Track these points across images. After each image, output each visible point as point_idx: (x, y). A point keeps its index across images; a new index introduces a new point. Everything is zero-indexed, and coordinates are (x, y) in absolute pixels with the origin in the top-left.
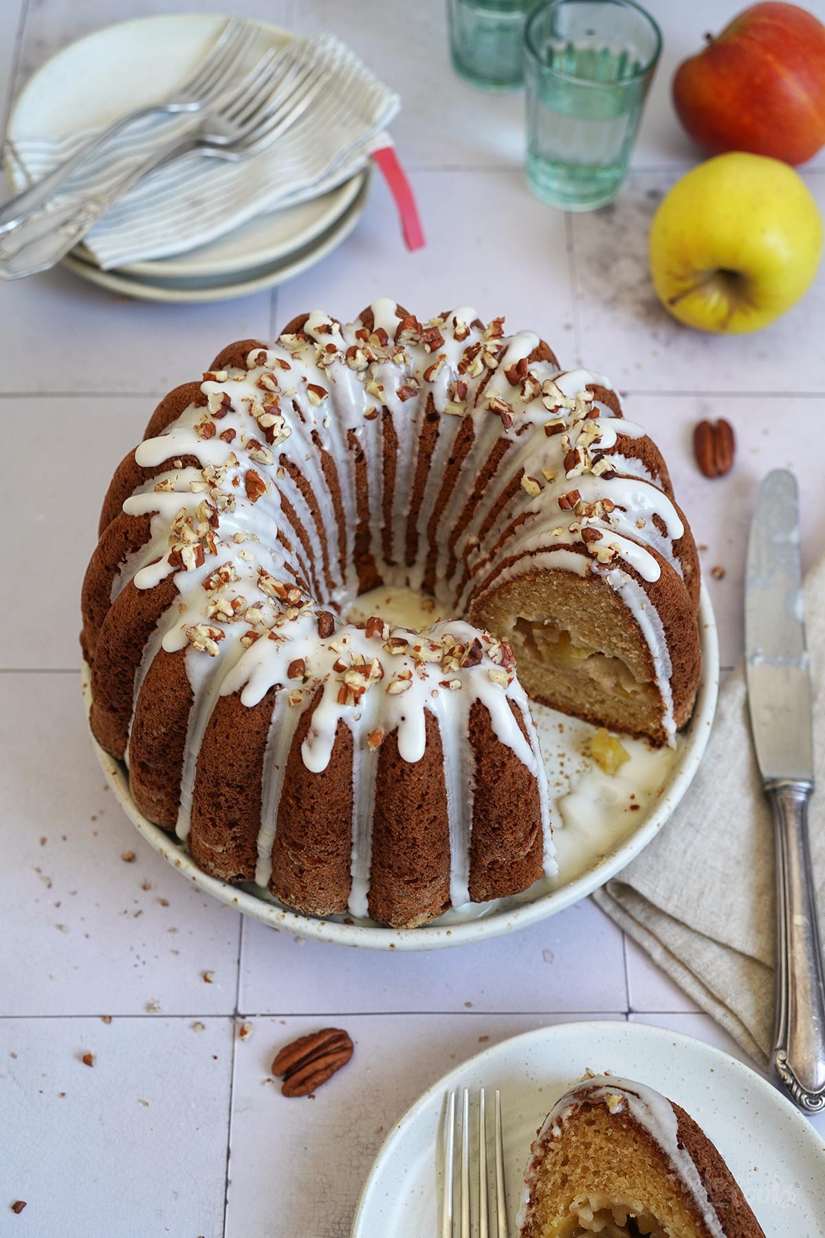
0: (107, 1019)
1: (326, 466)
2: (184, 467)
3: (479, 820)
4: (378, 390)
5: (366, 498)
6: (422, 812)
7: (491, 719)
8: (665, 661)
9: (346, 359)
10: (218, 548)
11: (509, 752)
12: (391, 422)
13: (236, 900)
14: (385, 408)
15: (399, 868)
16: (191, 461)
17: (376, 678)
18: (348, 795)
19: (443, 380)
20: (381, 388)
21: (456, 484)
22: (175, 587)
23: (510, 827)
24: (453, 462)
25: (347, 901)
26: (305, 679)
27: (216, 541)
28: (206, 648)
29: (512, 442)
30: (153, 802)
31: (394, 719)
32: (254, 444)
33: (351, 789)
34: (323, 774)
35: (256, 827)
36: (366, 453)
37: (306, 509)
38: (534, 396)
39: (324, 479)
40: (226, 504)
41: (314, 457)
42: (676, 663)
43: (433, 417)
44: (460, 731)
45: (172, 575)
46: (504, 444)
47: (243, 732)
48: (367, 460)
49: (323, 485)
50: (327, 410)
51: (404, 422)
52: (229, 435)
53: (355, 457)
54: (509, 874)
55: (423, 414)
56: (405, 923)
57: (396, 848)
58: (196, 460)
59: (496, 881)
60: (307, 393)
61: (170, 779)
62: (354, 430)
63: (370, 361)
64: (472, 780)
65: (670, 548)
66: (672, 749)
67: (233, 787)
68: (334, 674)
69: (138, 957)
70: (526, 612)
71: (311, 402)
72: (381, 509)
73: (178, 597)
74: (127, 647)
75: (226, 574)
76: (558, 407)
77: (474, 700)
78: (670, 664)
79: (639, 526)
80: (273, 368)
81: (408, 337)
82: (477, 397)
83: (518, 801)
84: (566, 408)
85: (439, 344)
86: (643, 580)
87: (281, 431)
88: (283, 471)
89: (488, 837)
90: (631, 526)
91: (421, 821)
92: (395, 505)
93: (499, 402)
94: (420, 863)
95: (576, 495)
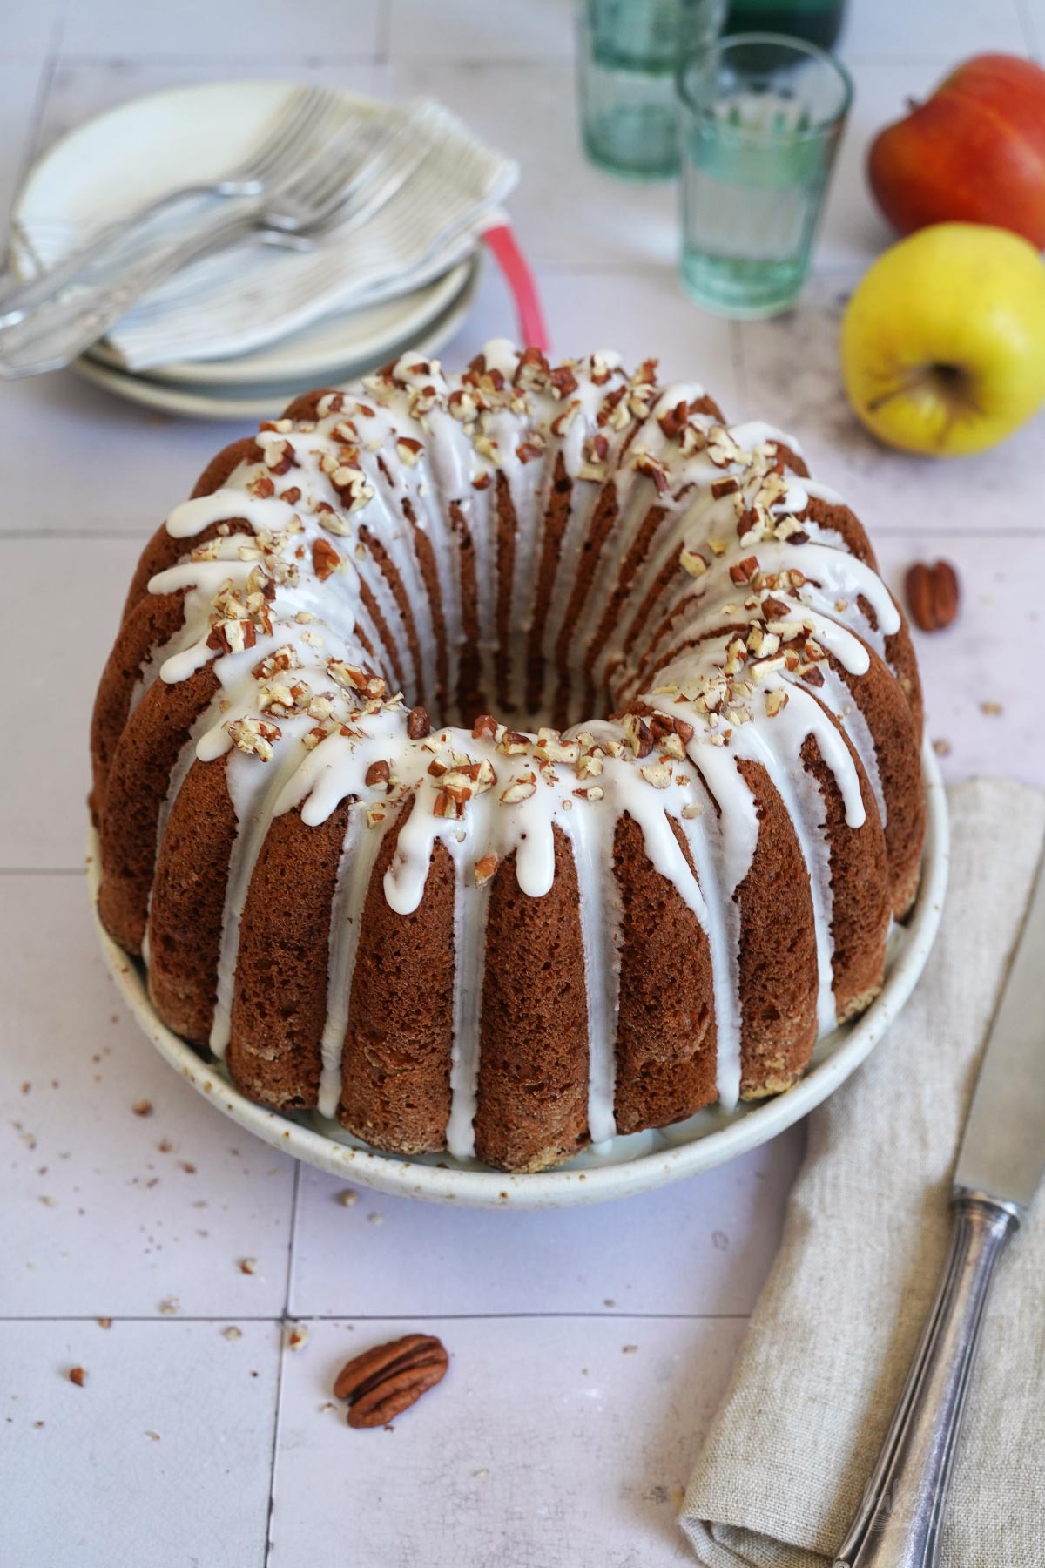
0: (106, 1322)
1: (421, 550)
2: (231, 534)
3: (629, 995)
4: (490, 447)
5: (474, 603)
6: (550, 974)
7: (643, 839)
9: (449, 407)
10: (275, 628)
11: (669, 887)
12: (508, 492)
13: (287, 1134)
14: (500, 472)
15: (518, 1068)
16: (241, 526)
17: (486, 783)
18: (447, 953)
19: (578, 432)
20: (495, 445)
21: (595, 579)
22: (216, 678)
23: (672, 1005)
24: (590, 547)
25: (444, 1132)
26: (390, 788)
27: (272, 618)
28: (255, 751)
29: (667, 510)
30: (179, 999)
31: (512, 838)
32: (324, 507)
33: (451, 945)
34: (412, 918)
35: (321, 1018)
36: (475, 538)
37: (393, 608)
38: (697, 449)
39: (418, 568)
40: (286, 575)
41: (404, 536)
43: (563, 484)
44: (602, 860)
45: (211, 663)
46: (659, 513)
47: (304, 864)
48: (476, 547)
49: (417, 579)
50: (423, 477)
51: (526, 491)
52: (293, 496)
53: (459, 540)
54: (670, 1083)
55: (550, 482)
56: (526, 1163)
57: (514, 1033)
58: (247, 525)
59: (653, 1095)
60: (395, 447)
61: (203, 958)
62: (459, 502)
63: (481, 408)
64: (618, 932)
65: (882, 648)
67: (289, 949)
68: (428, 778)
69: (151, 1240)
71: (403, 460)
72: (494, 621)
73: (219, 692)
74: (149, 770)
75: (285, 657)
76: (729, 461)
77: (621, 814)
79: (839, 608)
80: (352, 415)
81: (531, 379)
82: (621, 458)
83: (683, 964)
84: (739, 464)
85: (571, 388)
86: (846, 672)
87: (361, 492)
88: (364, 549)
89: (641, 1023)
90: (828, 606)
91: (549, 989)
92: (512, 615)
93: (651, 458)
94: (547, 1058)
95: (753, 562)
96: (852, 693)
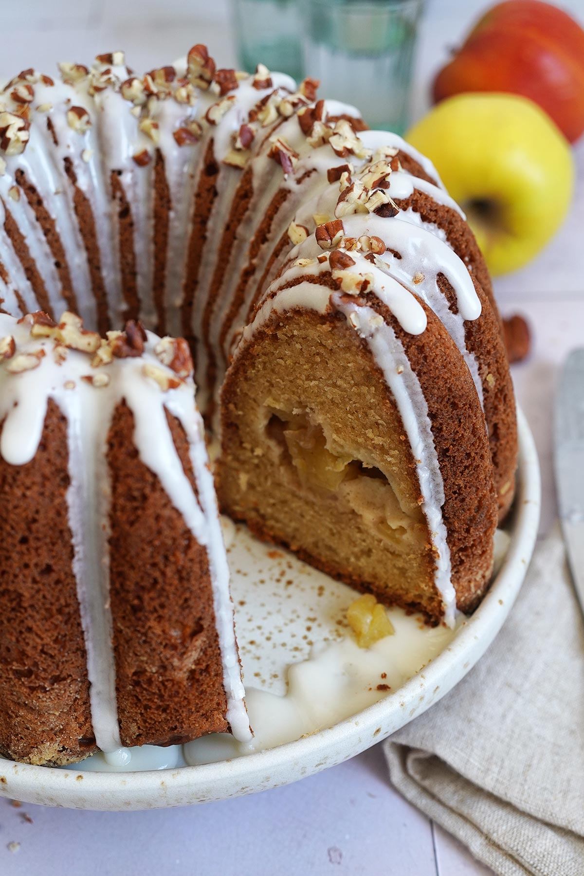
1: (80, 208)
3: (117, 592)
4: (151, 127)
5: (134, 274)
6: (28, 549)
7: (134, 427)
8: (433, 473)
9: (121, 88)
11: (153, 480)
12: (163, 168)
14: (158, 151)
19: (228, 121)
20: (156, 126)
21: (231, 258)
24: (230, 229)
29: (289, 191)
31: (8, 404)
36: (133, 209)
37: (46, 255)
38: (323, 140)
39: (77, 226)
41: (65, 193)
42: (449, 482)
43: (211, 168)
44: (98, 446)
46: (284, 194)
48: (134, 218)
49: (75, 236)
50: (89, 142)
51: (181, 174)
53: (117, 209)
54: (161, 697)
55: (201, 166)
56: (27, 754)
59: (146, 707)
60: (66, 114)
62: (120, 173)
63: (150, 94)
64: (105, 521)
66: (449, 628)
70: (274, 399)
71: (70, 124)
72: (152, 294)
76: (350, 152)
77: (119, 400)
78: (440, 480)
79: (416, 281)
80: (35, 82)
81: (197, 74)
82: (262, 145)
83: (166, 566)
84: (359, 157)
85: (231, 86)
86: (402, 330)
87: (16, 135)
88: (18, 192)
89: (128, 624)
90: (407, 278)
91: (27, 566)
92: (167, 290)
93: (282, 144)
94: (31, 643)
95: (339, 225)
96: (406, 352)
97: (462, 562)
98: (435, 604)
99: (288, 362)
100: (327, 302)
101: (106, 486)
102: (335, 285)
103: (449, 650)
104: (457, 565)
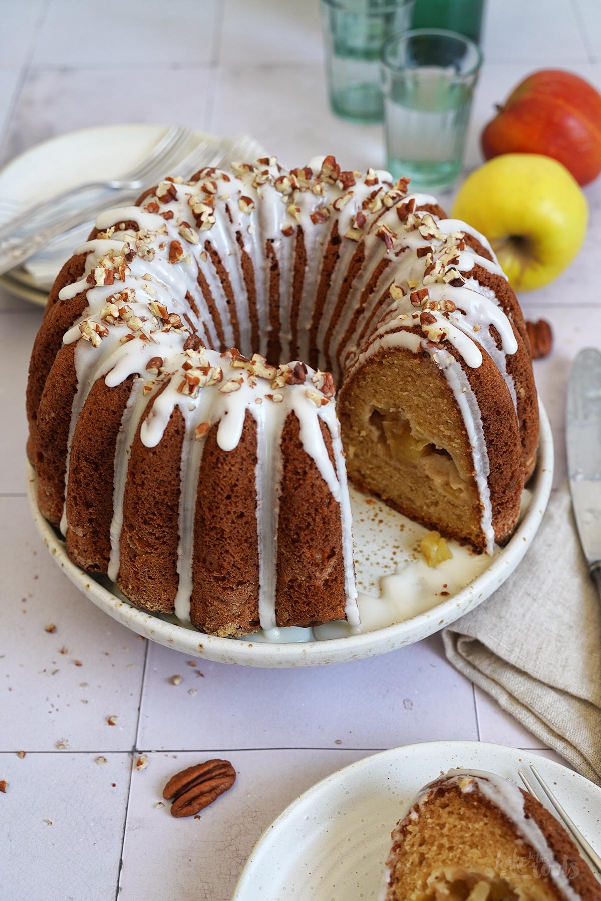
1: (245, 265)
2: (126, 229)
3: (283, 530)
4: (295, 210)
5: (278, 307)
6: (230, 502)
7: (300, 429)
8: (483, 455)
9: (275, 183)
10: (127, 279)
11: (311, 461)
12: (302, 239)
13: (88, 586)
14: (299, 227)
15: (211, 563)
16: (132, 225)
17: (215, 380)
18: (174, 480)
19: (349, 209)
20: (299, 210)
21: (347, 301)
22: (86, 300)
23: (308, 542)
24: (347, 281)
25: (174, 601)
26: (160, 373)
27: (127, 272)
28: (91, 340)
29: (390, 261)
30: (47, 496)
31: (220, 412)
32: (186, 225)
33: (178, 475)
34: (153, 451)
35: (110, 514)
36: (280, 265)
37: (222, 296)
38: (415, 227)
39: (243, 276)
40: (146, 253)
41: (236, 255)
42: (493, 461)
43: (336, 240)
44: (275, 439)
45: (86, 291)
46: (386, 262)
47: (102, 409)
48: (281, 270)
49: (241, 282)
50: (252, 221)
51: (314, 242)
52: (169, 216)
53: (270, 265)
54: (306, 596)
55: (329, 238)
56: (217, 630)
57: (207, 539)
58: (136, 226)
59: (296, 602)
60: (238, 201)
61: (56, 468)
62: (273, 241)
63: (294, 188)
64: (278, 486)
65: (504, 362)
66: (489, 555)
67: (90, 462)
68: (182, 371)
70: (377, 401)
71: (241, 209)
72: (290, 320)
73: (87, 309)
74: (46, 352)
75: (126, 294)
76: (432, 236)
77: (290, 412)
78: (487, 459)
79: (475, 330)
80: (217, 179)
81: (327, 175)
82: (372, 226)
83: (316, 515)
84: (438, 239)
85: (350, 184)
86: (466, 365)
87: (207, 219)
88: (206, 255)
89: (289, 550)
90: (468, 328)
91: (229, 513)
92: (300, 319)
93: (386, 229)
94: (227, 560)
95: (425, 292)
96: (468, 379)
97: (499, 512)
98: (480, 539)
99: (389, 379)
100: (418, 346)
101: (280, 465)
102: (424, 335)
103: (490, 570)
104: (496, 514)
